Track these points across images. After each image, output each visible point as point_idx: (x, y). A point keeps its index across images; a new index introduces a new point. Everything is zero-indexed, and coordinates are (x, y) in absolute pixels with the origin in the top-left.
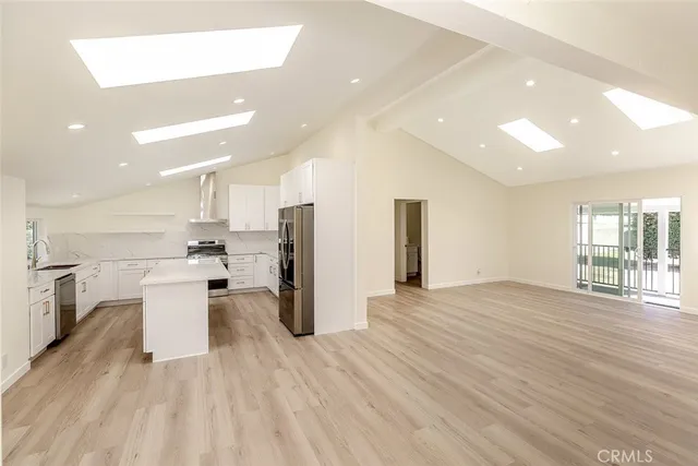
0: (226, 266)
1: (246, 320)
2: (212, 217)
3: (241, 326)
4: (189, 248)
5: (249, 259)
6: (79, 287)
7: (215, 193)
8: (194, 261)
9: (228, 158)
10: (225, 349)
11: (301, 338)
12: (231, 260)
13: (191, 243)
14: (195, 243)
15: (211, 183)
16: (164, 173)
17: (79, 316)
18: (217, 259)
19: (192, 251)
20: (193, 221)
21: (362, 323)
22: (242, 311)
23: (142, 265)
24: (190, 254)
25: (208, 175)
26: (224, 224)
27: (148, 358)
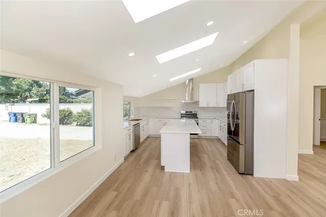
0: (198, 124)
1: (208, 155)
2: (191, 100)
3: (205, 158)
4: (181, 114)
5: (209, 121)
6: (141, 128)
7: (192, 88)
8: (184, 120)
9: (199, 70)
10: (198, 172)
11: (244, 176)
12: (200, 121)
13: (182, 112)
14: (184, 112)
15: (191, 84)
16: (172, 80)
17: (141, 140)
18: (193, 121)
19: (183, 116)
20: (183, 102)
21: (294, 177)
22: (205, 149)
23: (163, 120)
24: (182, 117)
25: (190, 80)
26: (197, 103)
27: (163, 168)
